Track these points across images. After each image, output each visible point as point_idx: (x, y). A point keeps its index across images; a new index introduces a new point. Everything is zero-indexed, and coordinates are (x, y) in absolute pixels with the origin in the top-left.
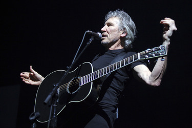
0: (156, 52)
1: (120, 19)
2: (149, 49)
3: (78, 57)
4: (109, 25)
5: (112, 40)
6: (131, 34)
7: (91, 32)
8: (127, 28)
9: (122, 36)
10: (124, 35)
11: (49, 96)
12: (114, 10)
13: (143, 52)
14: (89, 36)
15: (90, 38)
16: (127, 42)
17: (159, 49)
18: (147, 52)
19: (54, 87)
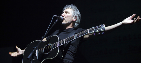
0: (99, 29)
1: (73, 10)
2: (94, 27)
3: (49, 31)
4: (66, 13)
5: (67, 22)
6: (79, 20)
7: (57, 16)
8: (77, 16)
9: (74, 20)
10: (75, 20)
11: (31, 54)
12: (70, 4)
13: (91, 29)
14: (55, 18)
15: (56, 19)
16: (76, 24)
17: (100, 27)
18: (93, 28)
19: (34, 49)
